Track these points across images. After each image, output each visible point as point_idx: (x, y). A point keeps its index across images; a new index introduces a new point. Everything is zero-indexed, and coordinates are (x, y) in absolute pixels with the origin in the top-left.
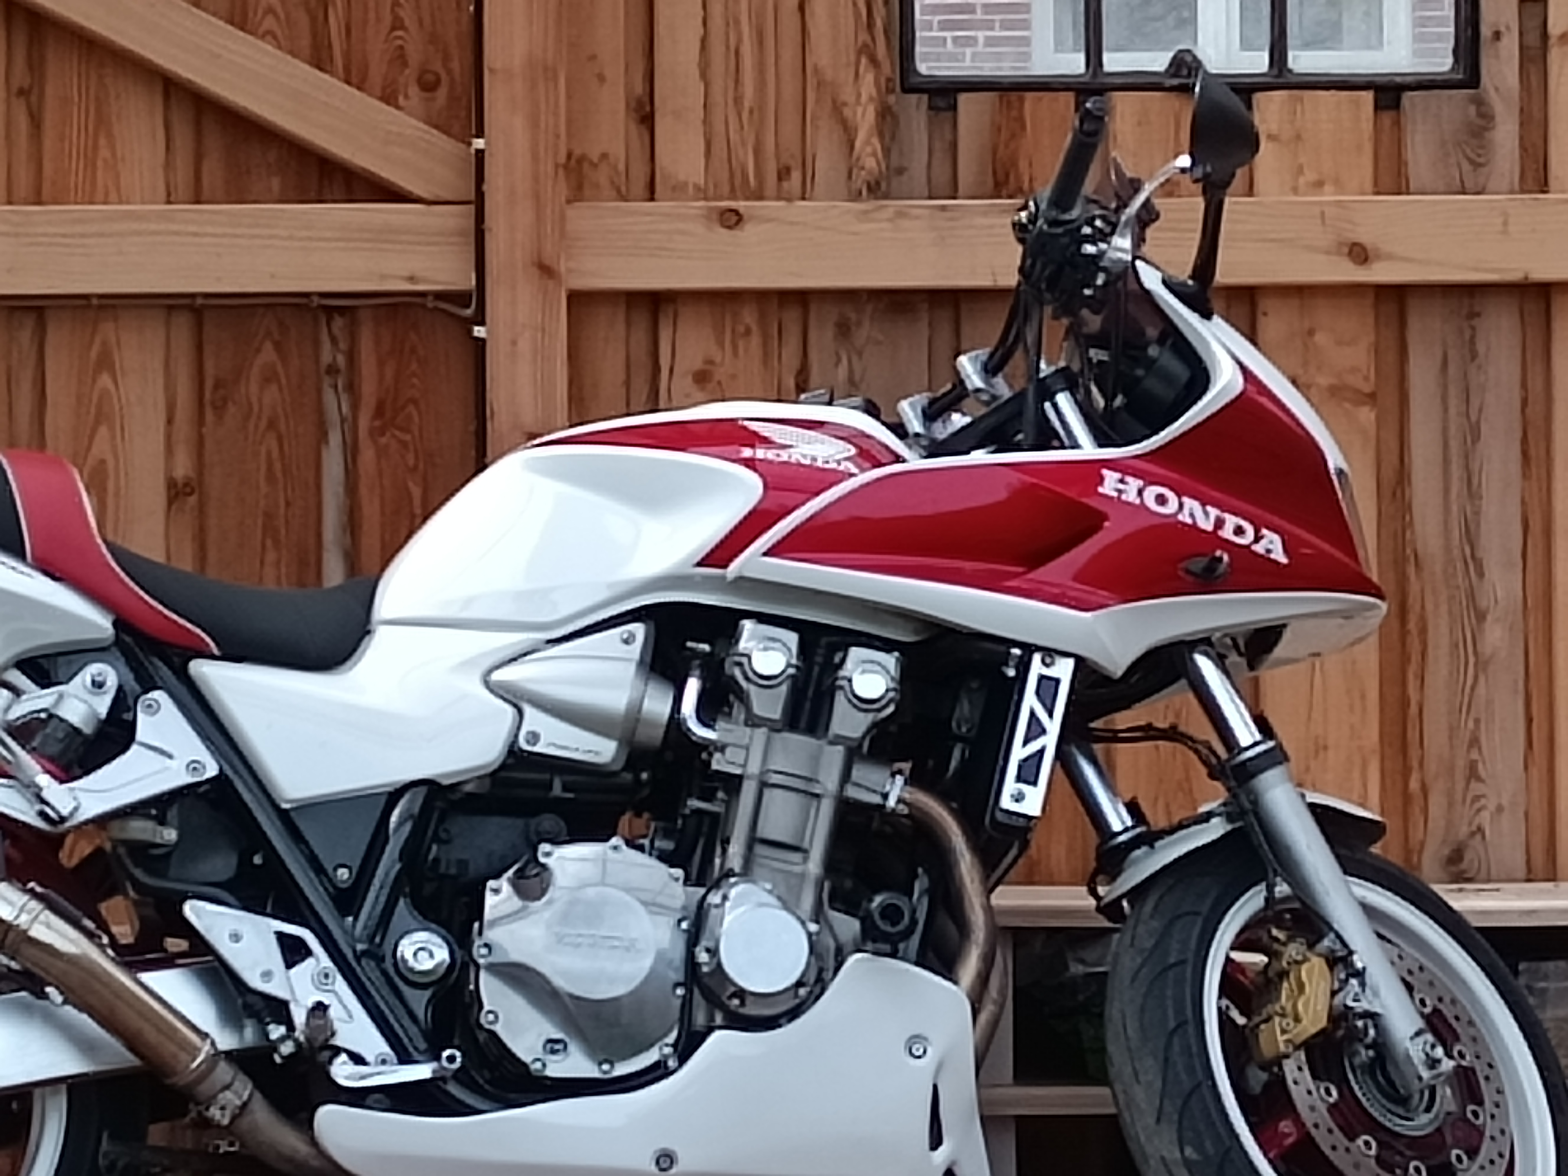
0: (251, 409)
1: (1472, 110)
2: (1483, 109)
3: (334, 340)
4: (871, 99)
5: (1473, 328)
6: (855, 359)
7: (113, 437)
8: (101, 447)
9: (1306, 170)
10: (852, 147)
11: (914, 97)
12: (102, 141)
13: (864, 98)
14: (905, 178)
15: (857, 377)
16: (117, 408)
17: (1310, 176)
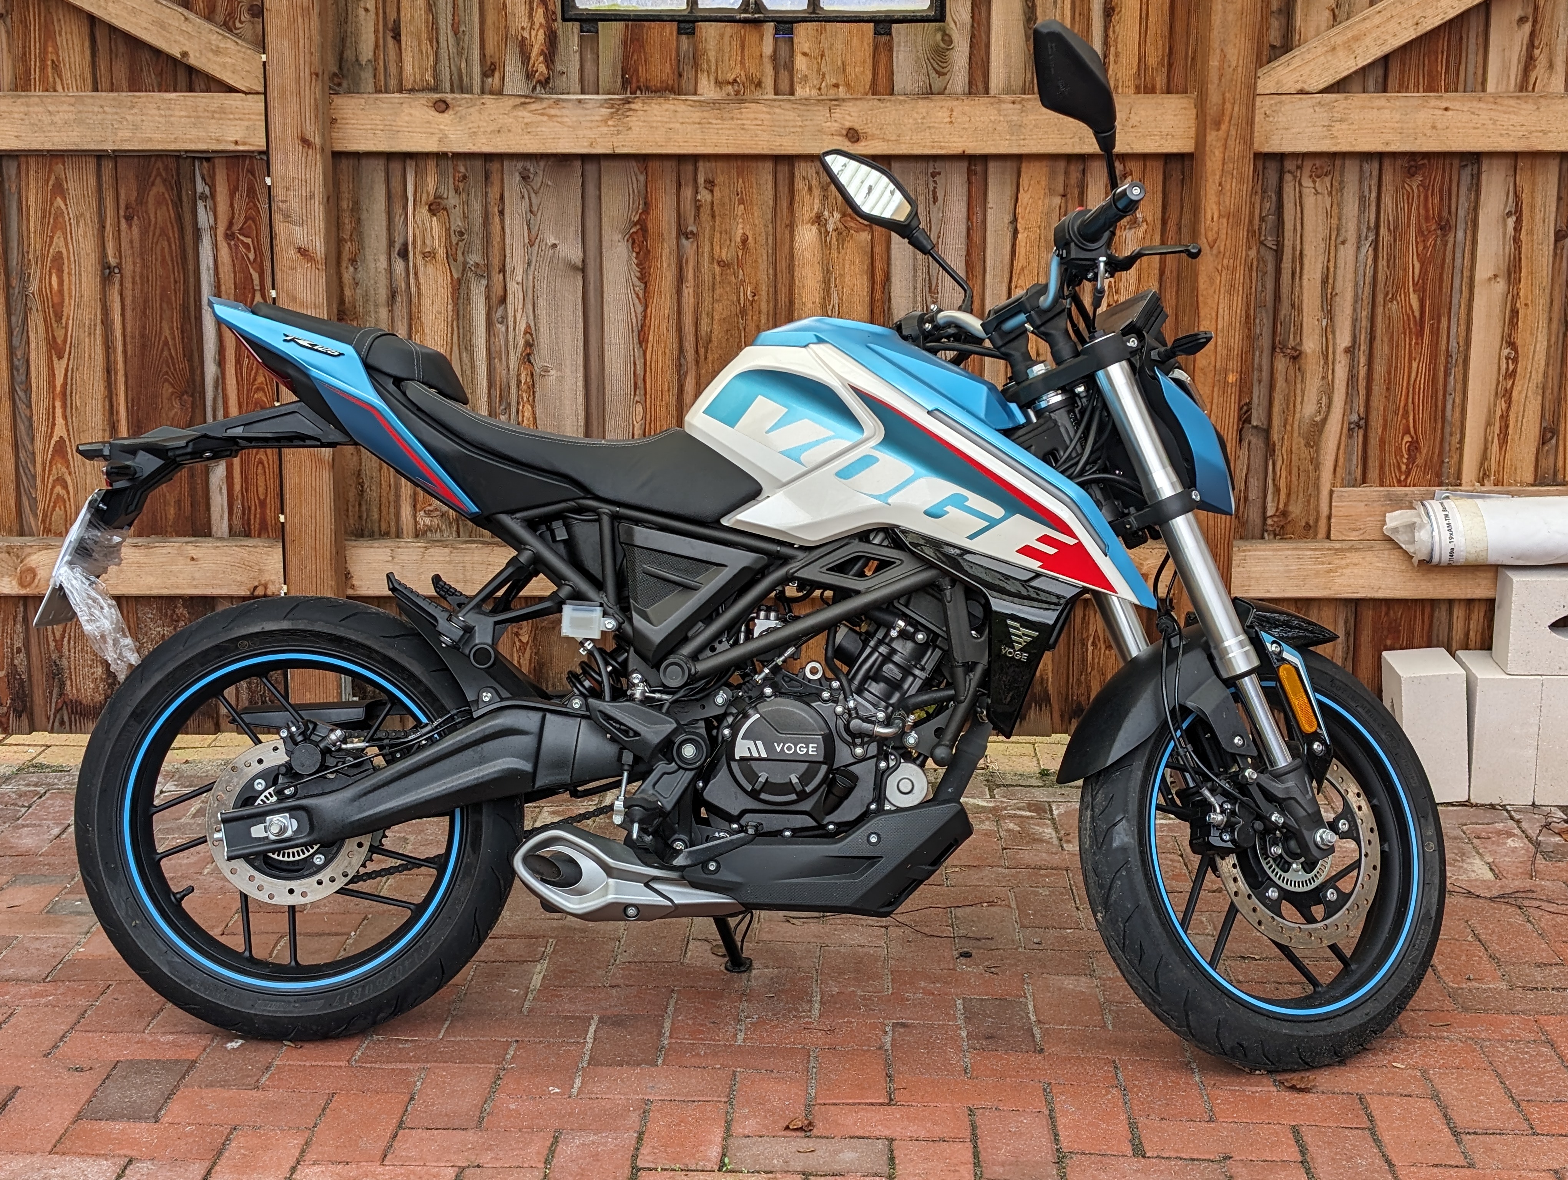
0: (150, 221)
1: (939, 36)
2: (946, 38)
3: (203, 179)
4: (541, 24)
5: (935, 182)
6: (533, 195)
7: (66, 239)
8: (58, 242)
9: (827, 77)
10: (529, 58)
11: (570, 24)
12: (50, 49)
13: (537, 26)
14: (564, 77)
15: (535, 209)
16: (67, 219)
17: (831, 80)
